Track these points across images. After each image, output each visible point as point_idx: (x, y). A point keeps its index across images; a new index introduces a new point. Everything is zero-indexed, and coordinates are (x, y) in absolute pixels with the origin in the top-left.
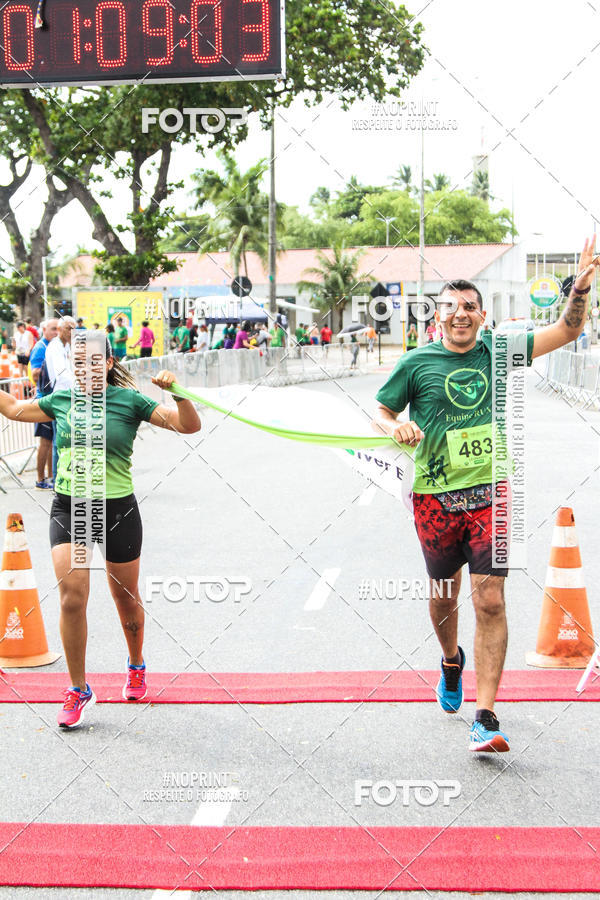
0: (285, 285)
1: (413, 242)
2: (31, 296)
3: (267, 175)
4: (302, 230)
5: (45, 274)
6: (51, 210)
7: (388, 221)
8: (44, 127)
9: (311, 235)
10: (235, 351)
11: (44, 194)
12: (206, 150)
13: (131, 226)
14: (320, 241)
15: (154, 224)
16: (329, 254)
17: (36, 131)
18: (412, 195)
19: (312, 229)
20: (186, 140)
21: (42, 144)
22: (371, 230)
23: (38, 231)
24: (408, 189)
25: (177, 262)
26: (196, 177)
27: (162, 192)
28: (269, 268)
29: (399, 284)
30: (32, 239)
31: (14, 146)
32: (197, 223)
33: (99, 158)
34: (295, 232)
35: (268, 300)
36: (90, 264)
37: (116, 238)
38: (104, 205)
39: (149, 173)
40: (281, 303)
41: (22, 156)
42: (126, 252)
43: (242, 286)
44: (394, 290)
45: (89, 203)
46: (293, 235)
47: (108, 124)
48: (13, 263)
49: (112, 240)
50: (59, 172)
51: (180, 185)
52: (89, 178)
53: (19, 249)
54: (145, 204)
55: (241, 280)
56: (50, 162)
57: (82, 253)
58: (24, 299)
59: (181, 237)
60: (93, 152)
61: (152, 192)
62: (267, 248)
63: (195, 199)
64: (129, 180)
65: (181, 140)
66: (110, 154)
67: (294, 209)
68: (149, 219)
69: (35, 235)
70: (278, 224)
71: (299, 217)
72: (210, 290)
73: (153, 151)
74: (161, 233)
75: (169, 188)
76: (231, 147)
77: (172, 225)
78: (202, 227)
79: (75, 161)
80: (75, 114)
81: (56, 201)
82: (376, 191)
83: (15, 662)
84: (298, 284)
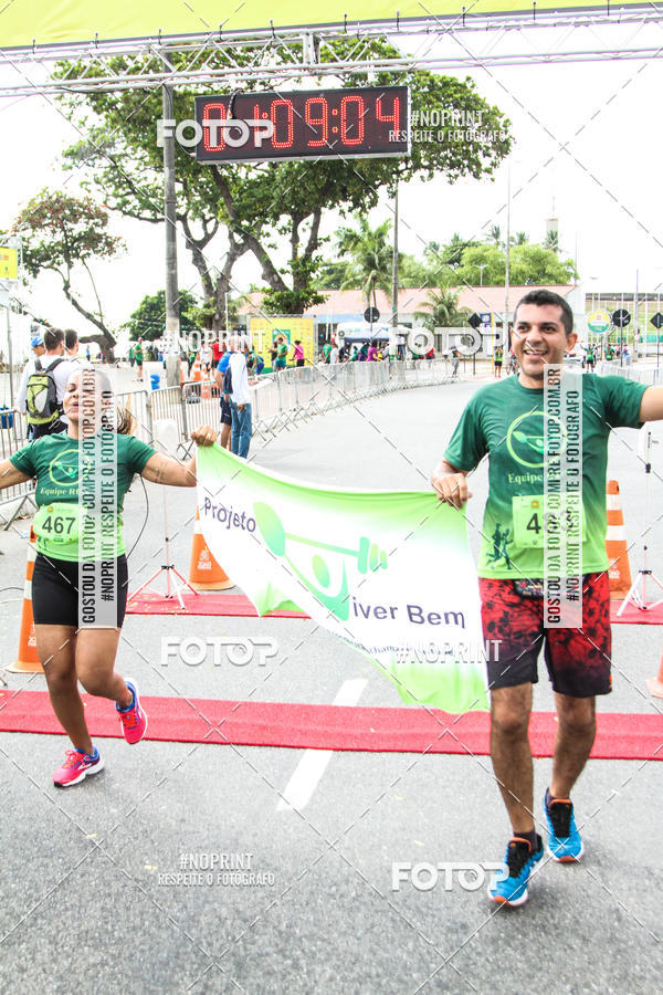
0: (404, 314)
1: (499, 284)
2: (217, 321)
3: (391, 232)
4: (418, 274)
5: (227, 305)
6: (232, 258)
7: (482, 268)
8: (228, 197)
9: (424, 277)
10: (367, 363)
11: (227, 246)
12: (347, 214)
13: (289, 268)
14: (431, 282)
15: (308, 269)
16: (437, 292)
17: (222, 200)
18: (500, 248)
19: (425, 273)
20: (332, 207)
21: (226, 210)
22: (469, 274)
23: (222, 273)
24: (498, 244)
25: (325, 297)
26: (338, 234)
27: (314, 244)
28: (392, 300)
29: (489, 315)
30: (218, 280)
31: (205, 211)
32: (339, 268)
33: (267, 219)
34: (412, 275)
36: (259, 299)
37: (280, 279)
39: (304, 230)
41: (211, 218)
42: (286, 289)
43: (372, 315)
44: (485, 319)
45: (260, 252)
46: (411, 277)
47: (274, 194)
48: (203, 297)
49: (276, 279)
50: (238, 231)
51: (327, 240)
52: (260, 234)
53: (208, 287)
54: (301, 253)
55: (371, 310)
56: (232, 222)
57: (254, 290)
58: (211, 323)
59: (327, 278)
60: (263, 215)
61: (306, 245)
62: (391, 286)
63: (339, 251)
64: (290, 235)
65: (328, 206)
66: (276, 218)
67: (411, 258)
68: (304, 265)
69: (220, 276)
70: (399, 268)
71: (415, 264)
72: (348, 317)
73: (308, 214)
74: (312, 275)
75: (319, 241)
76: (365, 212)
77: (320, 269)
78: (342, 271)
79: (251, 222)
80: (250, 188)
81: (235, 252)
82: (474, 244)
83: (205, 586)
84: (415, 314)
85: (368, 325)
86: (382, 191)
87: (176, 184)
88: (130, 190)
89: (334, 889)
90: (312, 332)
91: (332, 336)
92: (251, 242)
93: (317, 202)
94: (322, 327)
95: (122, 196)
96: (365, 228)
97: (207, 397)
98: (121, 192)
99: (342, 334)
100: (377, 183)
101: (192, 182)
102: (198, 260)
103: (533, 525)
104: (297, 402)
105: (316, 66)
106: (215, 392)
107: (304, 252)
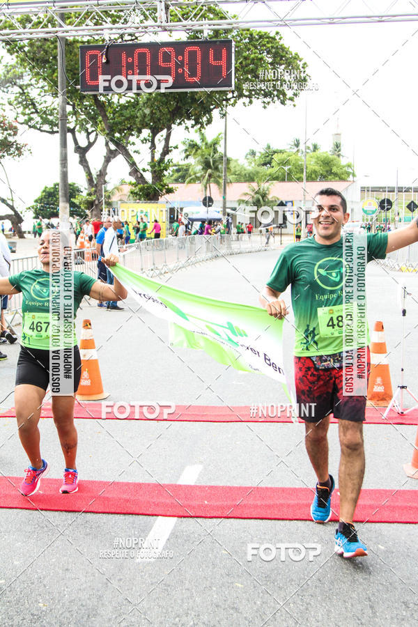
0: (231, 201)
1: (300, 179)
2: (96, 205)
3: (222, 142)
4: (241, 172)
5: (104, 194)
6: (108, 160)
7: (286, 168)
8: (105, 116)
9: (245, 175)
11: (104, 152)
12: (190, 129)
13: (149, 168)
14: (250, 178)
15: (162, 168)
16: (254, 185)
17: (101, 118)
18: (299, 154)
19: (246, 172)
20: (180, 124)
21: (103, 125)
22: (277, 173)
23: (100, 171)
24: (298, 151)
25: (174, 188)
26: (184, 143)
27: (166, 151)
28: (222, 191)
29: (292, 202)
30: (97, 175)
31: (88, 126)
32: (185, 168)
33: (133, 133)
34: (237, 173)
35: (222, 209)
36: (127, 189)
37: (142, 175)
38: (136, 157)
39: (160, 140)
40: (228, 211)
41: (93, 131)
42: (147, 183)
43: (208, 202)
44: (289, 205)
45: (127, 155)
46: (236, 175)
47: (138, 114)
48: (87, 188)
49: (139, 176)
50: (112, 140)
51: (176, 147)
52: (128, 143)
53: (90, 180)
54: (157, 157)
55: (207, 198)
56: (108, 134)
57: (123, 183)
58: (92, 207)
59: (176, 175)
60: (130, 129)
61: (161, 151)
62: (222, 181)
63: (184, 155)
64: (149, 144)
65: (177, 124)
66: (139, 132)
67: (236, 161)
68: (160, 166)
69: (99, 173)
70: (228, 169)
71: (239, 165)
72: (190, 203)
73: (162, 129)
74: (165, 173)
75: (170, 149)
76: (203, 127)
77: (171, 168)
78: (187, 170)
79: (121, 134)
80: (121, 110)
81: (110, 156)
82: (281, 152)
83: (85, 398)
84: (238, 201)
85: (204, 209)
86: (216, 113)
87: (68, 106)
88: (34, 110)
89: (177, 619)
90: (165, 213)
91: (180, 217)
92: (121, 148)
93: (169, 121)
94: (172, 210)
95: (28, 114)
96: (203, 139)
97: (88, 260)
98: (27, 111)
99: (187, 214)
100: (212, 107)
101: (78, 105)
102: (83, 161)
103: (331, 324)
104: (154, 264)
105: (167, 24)
106: (94, 257)
107: (160, 156)
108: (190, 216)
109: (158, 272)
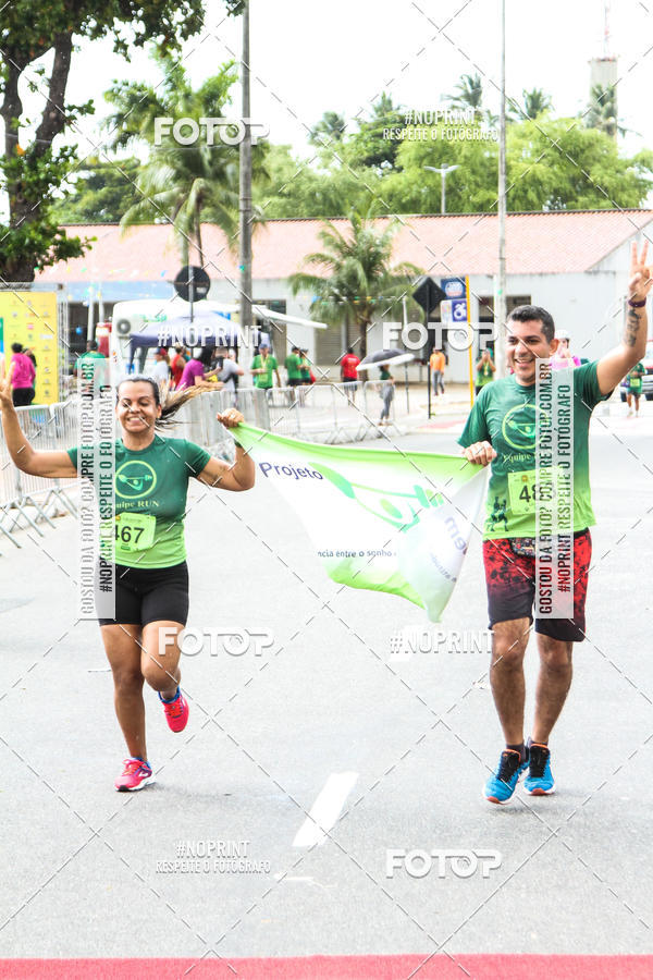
0: (268, 281)
1: (486, 209)
3: (235, 91)
4: (298, 187)
7: (443, 172)
9: (313, 195)
12: (132, 50)
14: (329, 205)
15: (42, 176)
16: (342, 229)
18: (485, 126)
19: (314, 185)
20: (98, 32)
22: (415, 188)
24: (478, 117)
25: (83, 241)
26: (113, 95)
27: (55, 121)
28: (239, 247)
29: (462, 280)
32: (117, 173)
34: (285, 191)
35: (238, 307)
39: (33, 87)
40: (260, 311)
43: (192, 283)
44: (453, 290)
46: (281, 195)
51: (87, 109)
54: (27, 139)
55: (191, 272)
59: (90, 197)
62: (237, 217)
63: (115, 134)
65: (89, 32)
67: (284, 150)
68: (34, 168)
70: (257, 173)
71: (292, 165)
72: (137, 289)
73: (40, 50)
74: (55, 192)
75: (67, 113)
76: (174, 44)
77: (73, 177)
78: (125, 181)
84: (291, 279)
85: (183, 306)
90: (54, 322)
93: (63, 22)
94: (77, 312)
96: (176, 79)
99: (125, 327)
104: (19, 489)
107: (33, 137)
108: (135, 331)
109: (31, 512)
